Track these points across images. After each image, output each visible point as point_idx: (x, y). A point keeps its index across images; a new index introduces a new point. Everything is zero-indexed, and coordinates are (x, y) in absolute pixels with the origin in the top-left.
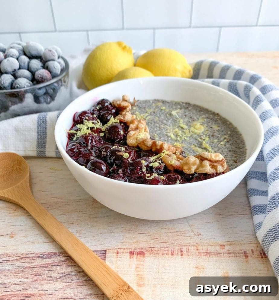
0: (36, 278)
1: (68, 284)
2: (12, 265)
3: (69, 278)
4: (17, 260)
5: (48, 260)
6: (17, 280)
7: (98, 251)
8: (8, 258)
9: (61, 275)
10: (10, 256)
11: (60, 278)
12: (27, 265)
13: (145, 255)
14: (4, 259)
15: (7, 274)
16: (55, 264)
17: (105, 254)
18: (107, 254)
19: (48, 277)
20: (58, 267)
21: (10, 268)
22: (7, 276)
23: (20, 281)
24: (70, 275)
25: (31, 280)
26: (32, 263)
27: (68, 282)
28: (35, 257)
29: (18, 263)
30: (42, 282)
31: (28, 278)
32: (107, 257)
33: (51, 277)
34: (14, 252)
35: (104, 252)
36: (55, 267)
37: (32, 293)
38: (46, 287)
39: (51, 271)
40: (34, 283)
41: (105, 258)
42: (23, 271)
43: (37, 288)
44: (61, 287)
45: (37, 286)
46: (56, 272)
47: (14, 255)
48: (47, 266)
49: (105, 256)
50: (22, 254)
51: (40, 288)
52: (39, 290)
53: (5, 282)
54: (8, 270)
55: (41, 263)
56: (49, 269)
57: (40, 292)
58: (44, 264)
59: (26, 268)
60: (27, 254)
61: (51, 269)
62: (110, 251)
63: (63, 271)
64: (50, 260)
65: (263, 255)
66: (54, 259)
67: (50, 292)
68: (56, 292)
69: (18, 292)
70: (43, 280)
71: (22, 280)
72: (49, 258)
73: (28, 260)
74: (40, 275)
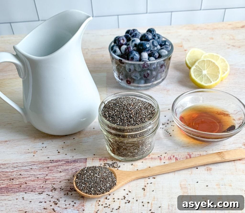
0: (50, 172)
1: (67, 174)
2: (37, 166)
3: (67, 171)
4: (39, 164)
5: (56, 163)
6: (41, 173)
7: (82, 159)
8: (34, 163)
9: (63, 170)
10: (35, 162)
11: (63, 171)
12: (45, 166)
13: (107, 161)
14: (32, 164)
15: (35, 170)
16: (60, 165)
17: (86, 160)
18: (87, 160)
19: (57, 171)
20: (62, 166)
21: (36, 168)
22: (35, 171)
23: (42, 173)
24: (68, 169)
25: (48, 173)
26: (47, 165)
27: (67, 173)
28: (49, 162)
29: (40, 165)
30: (54, 173)
31: (46, 172)
32: (87, 161)
33: (58, 171)
34: (37, 160)
35: (86, 159)
36: (60, 166)
37: (48, 178)
38: (56, 175)
39: (58, 168)
40: (49, 174)
41: (86, 162)
42: (43, 169)
43: (51, 176)
44: (64, 175)
45: (51, 175)
46: (61, 168)
47: (37, 162)
48: (55, 166)
49: (86, 161)
50: (42, 161)
51: (53, 176)
52: (52, 177)
53: (34, 174)
54: (35, 169)
55: (52, 165)
56: (57, 167)
57: (53, 177)
58: (54, 165)
59: (45, 167)
60: (44, 161)
61: (58, 167)
62: (89, 158)
63: (64, 168)
64: (57, 163)
65: (170, 159)
66: (59, 163)
67: (58, 177)
68: (61, 177)
69: (42, 178)
70: (54, 172)
71: (43, 173)
72: (56, 162)
73: (45, 164)
74: (52, 170)
